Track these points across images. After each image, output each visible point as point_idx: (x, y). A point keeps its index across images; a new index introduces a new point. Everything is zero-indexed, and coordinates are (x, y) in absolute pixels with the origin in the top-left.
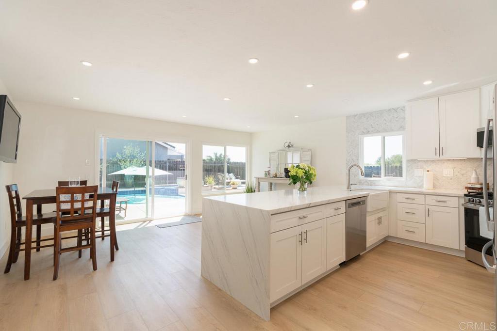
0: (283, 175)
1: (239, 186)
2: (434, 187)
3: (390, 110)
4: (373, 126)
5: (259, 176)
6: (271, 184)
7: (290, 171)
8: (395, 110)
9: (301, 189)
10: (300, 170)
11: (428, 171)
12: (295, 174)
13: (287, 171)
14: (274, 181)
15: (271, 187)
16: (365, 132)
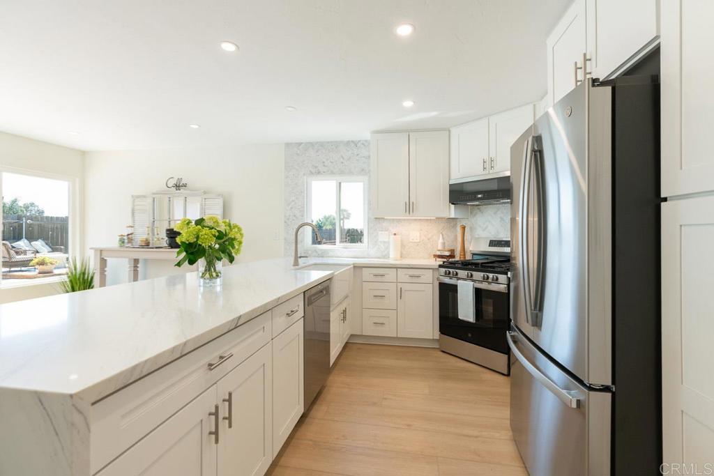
0: (165, 241)
1: (55, 268)
2: (402, 256)
3: (348, 143)
4: (326, 164)
5: (102, 246)
6: (136, 261)
7: (179, 234)
8: (355, 143)
9: (207, 275)
10: (206, 231)
11: (395, 234)
12: (192, 240)
13: (172, 234)
14: (143, 255)
15: (136, 267)
16: (314, 172)
